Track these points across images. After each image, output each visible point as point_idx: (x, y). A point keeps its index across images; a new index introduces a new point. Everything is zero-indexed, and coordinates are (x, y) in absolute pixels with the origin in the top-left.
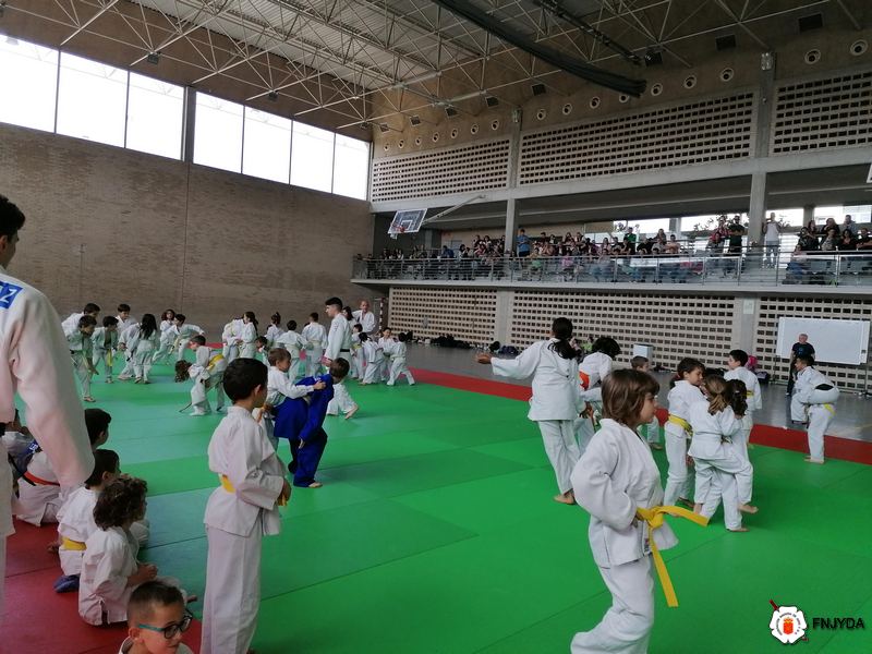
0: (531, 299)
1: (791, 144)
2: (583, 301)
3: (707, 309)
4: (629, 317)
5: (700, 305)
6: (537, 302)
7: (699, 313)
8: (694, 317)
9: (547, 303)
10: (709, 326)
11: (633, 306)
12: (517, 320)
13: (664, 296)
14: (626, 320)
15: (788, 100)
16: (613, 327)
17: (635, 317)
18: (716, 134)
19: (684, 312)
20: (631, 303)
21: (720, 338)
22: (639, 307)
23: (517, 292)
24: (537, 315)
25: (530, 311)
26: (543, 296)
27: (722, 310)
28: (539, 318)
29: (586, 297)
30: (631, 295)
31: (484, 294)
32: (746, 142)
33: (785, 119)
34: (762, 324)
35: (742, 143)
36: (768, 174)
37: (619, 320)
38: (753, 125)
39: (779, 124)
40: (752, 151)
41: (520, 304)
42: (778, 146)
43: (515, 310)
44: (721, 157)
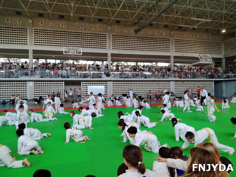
1: (38, 44)
3: (19, 85)
7: (17, 86)
10: (20, 89)
15: (37, 32)
18: (17, 37)
21: (24, 93)
27: (24, 85)
32: (26, 41)
33: (36, 37)
34: (35, 88)
35: (25, 41)
36: (33, 50)
38: (28, 36)
39: (35, 38)
40: (28, 43)
42: (35, 43)
44: (20, 44)
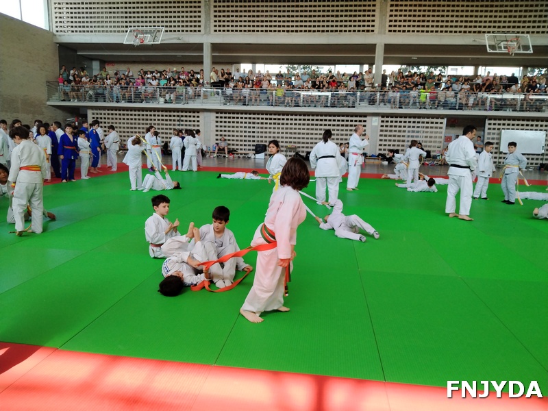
0: (229, 118)
1: (397, 29)
2: (271, 119)
3: (351, 123)
4: (304, 129)
5: (347, 121)
6: (235, 120)
7: (347, 126)
8: (344, 128)
9: (244, 120)
11: (306, 122)
12: (219, 133)
13: (326, 116)
14: (302, 131)
15: (396, 1)
16: (293, 136)
17: (308, 129)
18: (355, 16)
19: (338, 125)
20: (304, 120)
22: (310, 122)
23: (217, 113)
24: (235, 129)
25: (229, 127)
26: (240, 116)
28: (237, 131)
29: (273, 117)
30: (304, 115)
31: (188, 114)
32: (373, 23)
33: (394, 13)
34: (382, 131)
35: (371, 24)
36: (385, 45)
37: (297, 131)
38: (377, 13)
39: (391, 16)
40: (376, 29)
41: (221, 122)
42: (390, 29)
43: (217, 126)
44: (359, 31)
